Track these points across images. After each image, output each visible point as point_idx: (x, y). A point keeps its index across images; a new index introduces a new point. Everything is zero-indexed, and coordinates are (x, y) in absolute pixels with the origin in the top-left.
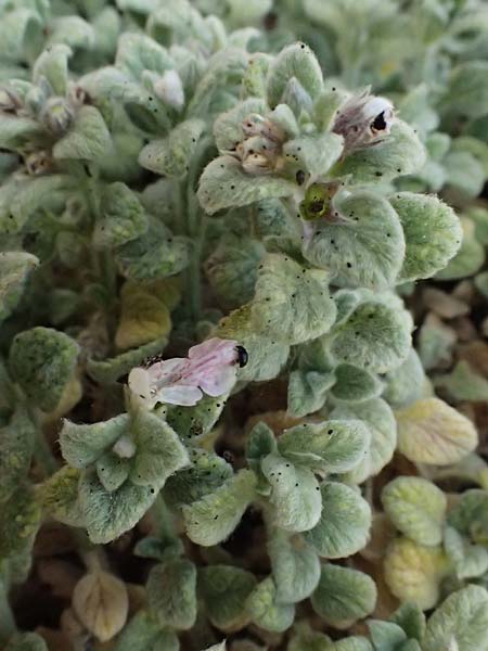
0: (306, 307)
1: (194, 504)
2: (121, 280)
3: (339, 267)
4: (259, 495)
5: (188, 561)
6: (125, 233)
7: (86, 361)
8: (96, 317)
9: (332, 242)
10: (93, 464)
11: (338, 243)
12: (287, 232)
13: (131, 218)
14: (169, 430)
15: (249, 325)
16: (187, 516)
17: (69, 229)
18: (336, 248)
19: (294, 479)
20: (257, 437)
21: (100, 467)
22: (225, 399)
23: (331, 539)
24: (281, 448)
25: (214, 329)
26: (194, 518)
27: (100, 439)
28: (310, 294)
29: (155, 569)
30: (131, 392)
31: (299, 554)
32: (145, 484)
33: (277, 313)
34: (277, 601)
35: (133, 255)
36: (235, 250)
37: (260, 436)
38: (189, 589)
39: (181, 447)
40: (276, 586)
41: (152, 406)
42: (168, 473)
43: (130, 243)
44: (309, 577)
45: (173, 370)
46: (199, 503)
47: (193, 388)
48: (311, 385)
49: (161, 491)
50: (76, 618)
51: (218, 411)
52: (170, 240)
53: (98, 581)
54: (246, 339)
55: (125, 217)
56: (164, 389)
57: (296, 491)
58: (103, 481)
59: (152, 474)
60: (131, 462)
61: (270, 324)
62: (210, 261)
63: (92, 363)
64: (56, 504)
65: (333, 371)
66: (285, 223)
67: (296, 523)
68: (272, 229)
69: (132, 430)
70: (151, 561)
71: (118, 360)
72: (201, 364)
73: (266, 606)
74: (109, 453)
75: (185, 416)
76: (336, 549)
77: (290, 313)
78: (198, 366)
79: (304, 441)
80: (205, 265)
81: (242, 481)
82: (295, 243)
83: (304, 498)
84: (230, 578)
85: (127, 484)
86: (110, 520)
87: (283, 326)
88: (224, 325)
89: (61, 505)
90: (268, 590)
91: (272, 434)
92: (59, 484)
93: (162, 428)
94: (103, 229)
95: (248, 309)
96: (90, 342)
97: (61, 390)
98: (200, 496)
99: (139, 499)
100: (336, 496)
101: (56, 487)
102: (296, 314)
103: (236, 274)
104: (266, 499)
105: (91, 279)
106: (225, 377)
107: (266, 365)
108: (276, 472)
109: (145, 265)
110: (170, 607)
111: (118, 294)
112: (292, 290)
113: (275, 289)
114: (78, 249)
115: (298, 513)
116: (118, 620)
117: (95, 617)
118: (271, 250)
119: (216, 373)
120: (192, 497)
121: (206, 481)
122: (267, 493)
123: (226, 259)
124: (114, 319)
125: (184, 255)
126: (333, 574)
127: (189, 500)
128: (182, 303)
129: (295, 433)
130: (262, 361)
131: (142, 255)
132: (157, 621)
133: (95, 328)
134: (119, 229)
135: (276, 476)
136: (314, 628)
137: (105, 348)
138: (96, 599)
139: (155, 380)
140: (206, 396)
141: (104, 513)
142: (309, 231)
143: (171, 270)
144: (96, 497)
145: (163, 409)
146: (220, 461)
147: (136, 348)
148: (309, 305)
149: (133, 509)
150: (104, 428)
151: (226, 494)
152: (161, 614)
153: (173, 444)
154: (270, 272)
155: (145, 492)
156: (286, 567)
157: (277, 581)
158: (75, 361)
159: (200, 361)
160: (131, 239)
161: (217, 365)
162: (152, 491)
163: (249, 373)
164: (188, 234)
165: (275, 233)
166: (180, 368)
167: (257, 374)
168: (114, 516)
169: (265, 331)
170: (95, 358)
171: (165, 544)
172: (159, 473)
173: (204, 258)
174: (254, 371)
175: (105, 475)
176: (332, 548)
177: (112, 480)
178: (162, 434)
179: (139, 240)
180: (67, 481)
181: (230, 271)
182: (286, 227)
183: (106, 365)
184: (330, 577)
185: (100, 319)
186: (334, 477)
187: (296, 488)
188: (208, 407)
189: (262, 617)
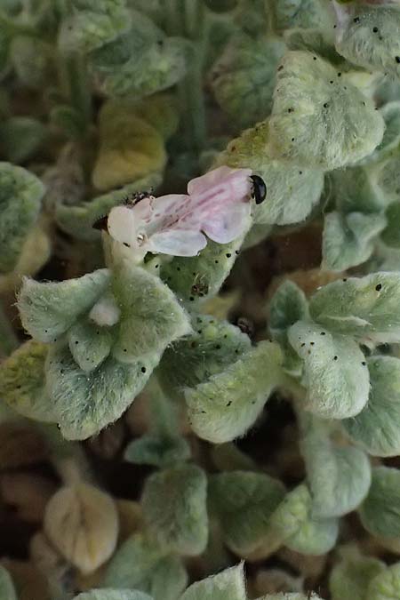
0: (343, 121)
1: (199, 386)
2: (98, 101)
3: (384, 63)
4: (287, 375)
5: (195, 467)
6: (101, 33)
7: (54, 206)
8: (66, 150)
9: (375, 30)
10: (63, 336)
11: (382, 32)
12: (317, 25)
13: (108, 12)
14: (164, 289)
15: (267, 149)
16: (190, 403)
17: (26, 32)
18: (381, 38)
19: (331, 351)
20: (283, 301)
21: (73, 338)
22: (237, 246)
23: (383, 430)
24: (315, 312)
25: (221, 156)
26: (200, 405)
27: (72, 301)
28: (348, 104)
29: (152, 478)
30: (112, 239)
31: (342, 453)
32: (134, 361)
33: (303, 129)
34: (314, 514)
35: (112, 63)
36: (248, 53)
37: (287, 298)
38: (198, 501)
39: (180, 310)
40: (312, 495)
41: (140, 258)
42: (163, 345)
43: (106, 47)
44: (356, 482)
45: (167, 210)
46: (206, 385)
47: (195, 233)
48: (353, 229)
49: (155, 370)
50: (49, 543)
51: (228, 264)
52: (160, 43)
53: (78, 495)
54: (264, 168)
55: (99, 12)
56: (156, 235)
57: (335, 366)
58: (78, 358)
59: (141, 346)
60: (114, 332)
61: (294, 144)
62: (215, 69)
63: (61, 209)
64: (18, 391)
65: (382, 212)
66: (313, 14)
67: (336, 407)
68: (297, 22)
69: (113, 290)
70: (146, 469)
71: (96, 204)
72: (203, 201)
73: (300, 522)
74: (84, 321)
75: (185, 271)
76: (391, 445)
77: (321, 128)
78: (200, 204)
79: (345, 301)
80: (210, 76)
81: (263, 357)
82: (327, 39)
83: (345, 374)
84: (252, 488)
85: (109, 362)
86: (89, 409)
87: (311, 145)
88: (233, 149)
89: (24, 393)
90: (302, 501)
91: (302, 295)
92: (20, 365)
93: (153, 285)
94: (70, 28)
95: (266, 127)
96: (59, 183)
97: (21, 244)
98: (207, 377)
99: (126, 381)
100: (389, 374)
101: (15, 369)
102: (328, 129)
103: (250, 86)
104: (296, 381)
105: (58, 99)
106: (237, 217)
107: (292, 203)
108: (308, 342)
109: (129, 76)
110: (172, 527)
111: (95, 120)
112: (323, 99)
113: (300, 97)
114: (40, 62)
115: (337, 393)
116: (105, 545)
117: (75, 542)
118: (295, 47)
119: (224, 213)
120: (197, 379)
121: (217, 357)
122: (297, 373)
123: (237, 66)
124: (90, 151)
125: (182, 62)
126: (388, 479)
127: (193, 382)
128: (181, 130)
129: (332, 291)
130: (287, 198)
131: (124, 61)
132: (157, 546)
133: (66, 165)
134: (92, 28)
135: (308, 346)
136: (366, 553)
137: (78, 191)
138: (75, 518)
139: (143, 223)
140: (212, 244)
141: (79, 399)
142: (343, 17)
143: (162, 82)
144: (68, 380)
145: (156, 261)
146: (234, 331)
147: (119, 187)
148: (347, 118)
149: (117, 394)
150: (76, 287)
151: (242, 372)
152: (161, 536)
153: (169, 305)
154: (294, 75)
155: (134, 371)
156: (324, 470)
157: (313, 489)
158: (38, 205)
159: (202, 197)
160: (108, 41)
161: (224, 201)
162: (143, 370)
163: (269, 212)
164: (186, 35)
165: (301, 26)
166: (175, 208)
167: (281, 215)
168: (93, 403)
169: (288, 154)
170: (66, 203)
171: (165, 445)
172: (151, 343)
173: (208, 65)
174: (276, 212)
175: (79, 350)
176: (384, 442)
177: (89, 356)
178: (153, 294)
179: (119, 41)
180: (31, 360)
181: (242, 81)
182: (314, 20)
183: (79, 211)
184: (383, 483)
185: (72, 153)
186: (385, 349)
187: (334, 363)
188: (216, 258)
189: (294, 536)
